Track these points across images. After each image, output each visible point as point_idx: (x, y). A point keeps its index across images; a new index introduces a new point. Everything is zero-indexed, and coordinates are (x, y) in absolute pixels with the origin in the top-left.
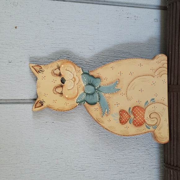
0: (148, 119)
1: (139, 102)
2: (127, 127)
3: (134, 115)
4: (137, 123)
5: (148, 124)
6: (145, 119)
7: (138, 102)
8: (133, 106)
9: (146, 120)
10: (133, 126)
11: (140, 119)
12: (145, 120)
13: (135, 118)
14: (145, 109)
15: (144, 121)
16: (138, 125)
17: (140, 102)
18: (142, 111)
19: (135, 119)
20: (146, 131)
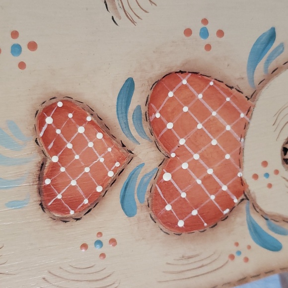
0: (273, 179)
1: (204, 33)
2: (105, 239)
3: (164, 142)
4: (182, 209)
5: (265, 216)
6: (245, 174)
7: (196, 33)
8: (158, 72)
9: (253, 187)
10: (152, 229)
11: (207, 179)
12: (249, 181)
13: (168, 164)
14: (253, 97)
15: (241, 189)
16: (193, 226)
17: (213, 37)
18: (230, 112)
19: (167, 177)
20: (250, 268)
